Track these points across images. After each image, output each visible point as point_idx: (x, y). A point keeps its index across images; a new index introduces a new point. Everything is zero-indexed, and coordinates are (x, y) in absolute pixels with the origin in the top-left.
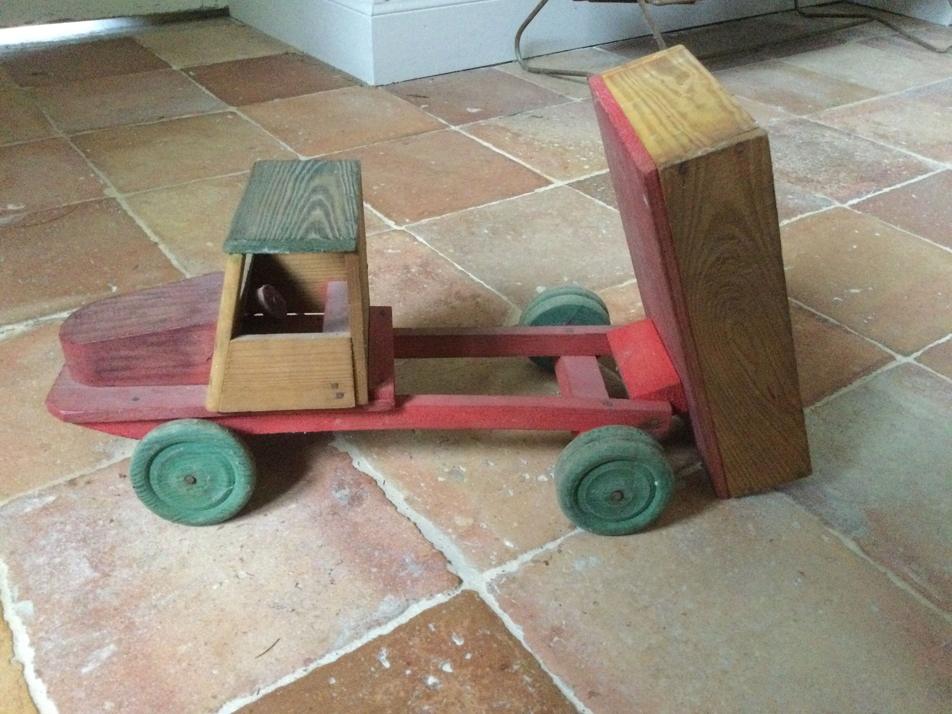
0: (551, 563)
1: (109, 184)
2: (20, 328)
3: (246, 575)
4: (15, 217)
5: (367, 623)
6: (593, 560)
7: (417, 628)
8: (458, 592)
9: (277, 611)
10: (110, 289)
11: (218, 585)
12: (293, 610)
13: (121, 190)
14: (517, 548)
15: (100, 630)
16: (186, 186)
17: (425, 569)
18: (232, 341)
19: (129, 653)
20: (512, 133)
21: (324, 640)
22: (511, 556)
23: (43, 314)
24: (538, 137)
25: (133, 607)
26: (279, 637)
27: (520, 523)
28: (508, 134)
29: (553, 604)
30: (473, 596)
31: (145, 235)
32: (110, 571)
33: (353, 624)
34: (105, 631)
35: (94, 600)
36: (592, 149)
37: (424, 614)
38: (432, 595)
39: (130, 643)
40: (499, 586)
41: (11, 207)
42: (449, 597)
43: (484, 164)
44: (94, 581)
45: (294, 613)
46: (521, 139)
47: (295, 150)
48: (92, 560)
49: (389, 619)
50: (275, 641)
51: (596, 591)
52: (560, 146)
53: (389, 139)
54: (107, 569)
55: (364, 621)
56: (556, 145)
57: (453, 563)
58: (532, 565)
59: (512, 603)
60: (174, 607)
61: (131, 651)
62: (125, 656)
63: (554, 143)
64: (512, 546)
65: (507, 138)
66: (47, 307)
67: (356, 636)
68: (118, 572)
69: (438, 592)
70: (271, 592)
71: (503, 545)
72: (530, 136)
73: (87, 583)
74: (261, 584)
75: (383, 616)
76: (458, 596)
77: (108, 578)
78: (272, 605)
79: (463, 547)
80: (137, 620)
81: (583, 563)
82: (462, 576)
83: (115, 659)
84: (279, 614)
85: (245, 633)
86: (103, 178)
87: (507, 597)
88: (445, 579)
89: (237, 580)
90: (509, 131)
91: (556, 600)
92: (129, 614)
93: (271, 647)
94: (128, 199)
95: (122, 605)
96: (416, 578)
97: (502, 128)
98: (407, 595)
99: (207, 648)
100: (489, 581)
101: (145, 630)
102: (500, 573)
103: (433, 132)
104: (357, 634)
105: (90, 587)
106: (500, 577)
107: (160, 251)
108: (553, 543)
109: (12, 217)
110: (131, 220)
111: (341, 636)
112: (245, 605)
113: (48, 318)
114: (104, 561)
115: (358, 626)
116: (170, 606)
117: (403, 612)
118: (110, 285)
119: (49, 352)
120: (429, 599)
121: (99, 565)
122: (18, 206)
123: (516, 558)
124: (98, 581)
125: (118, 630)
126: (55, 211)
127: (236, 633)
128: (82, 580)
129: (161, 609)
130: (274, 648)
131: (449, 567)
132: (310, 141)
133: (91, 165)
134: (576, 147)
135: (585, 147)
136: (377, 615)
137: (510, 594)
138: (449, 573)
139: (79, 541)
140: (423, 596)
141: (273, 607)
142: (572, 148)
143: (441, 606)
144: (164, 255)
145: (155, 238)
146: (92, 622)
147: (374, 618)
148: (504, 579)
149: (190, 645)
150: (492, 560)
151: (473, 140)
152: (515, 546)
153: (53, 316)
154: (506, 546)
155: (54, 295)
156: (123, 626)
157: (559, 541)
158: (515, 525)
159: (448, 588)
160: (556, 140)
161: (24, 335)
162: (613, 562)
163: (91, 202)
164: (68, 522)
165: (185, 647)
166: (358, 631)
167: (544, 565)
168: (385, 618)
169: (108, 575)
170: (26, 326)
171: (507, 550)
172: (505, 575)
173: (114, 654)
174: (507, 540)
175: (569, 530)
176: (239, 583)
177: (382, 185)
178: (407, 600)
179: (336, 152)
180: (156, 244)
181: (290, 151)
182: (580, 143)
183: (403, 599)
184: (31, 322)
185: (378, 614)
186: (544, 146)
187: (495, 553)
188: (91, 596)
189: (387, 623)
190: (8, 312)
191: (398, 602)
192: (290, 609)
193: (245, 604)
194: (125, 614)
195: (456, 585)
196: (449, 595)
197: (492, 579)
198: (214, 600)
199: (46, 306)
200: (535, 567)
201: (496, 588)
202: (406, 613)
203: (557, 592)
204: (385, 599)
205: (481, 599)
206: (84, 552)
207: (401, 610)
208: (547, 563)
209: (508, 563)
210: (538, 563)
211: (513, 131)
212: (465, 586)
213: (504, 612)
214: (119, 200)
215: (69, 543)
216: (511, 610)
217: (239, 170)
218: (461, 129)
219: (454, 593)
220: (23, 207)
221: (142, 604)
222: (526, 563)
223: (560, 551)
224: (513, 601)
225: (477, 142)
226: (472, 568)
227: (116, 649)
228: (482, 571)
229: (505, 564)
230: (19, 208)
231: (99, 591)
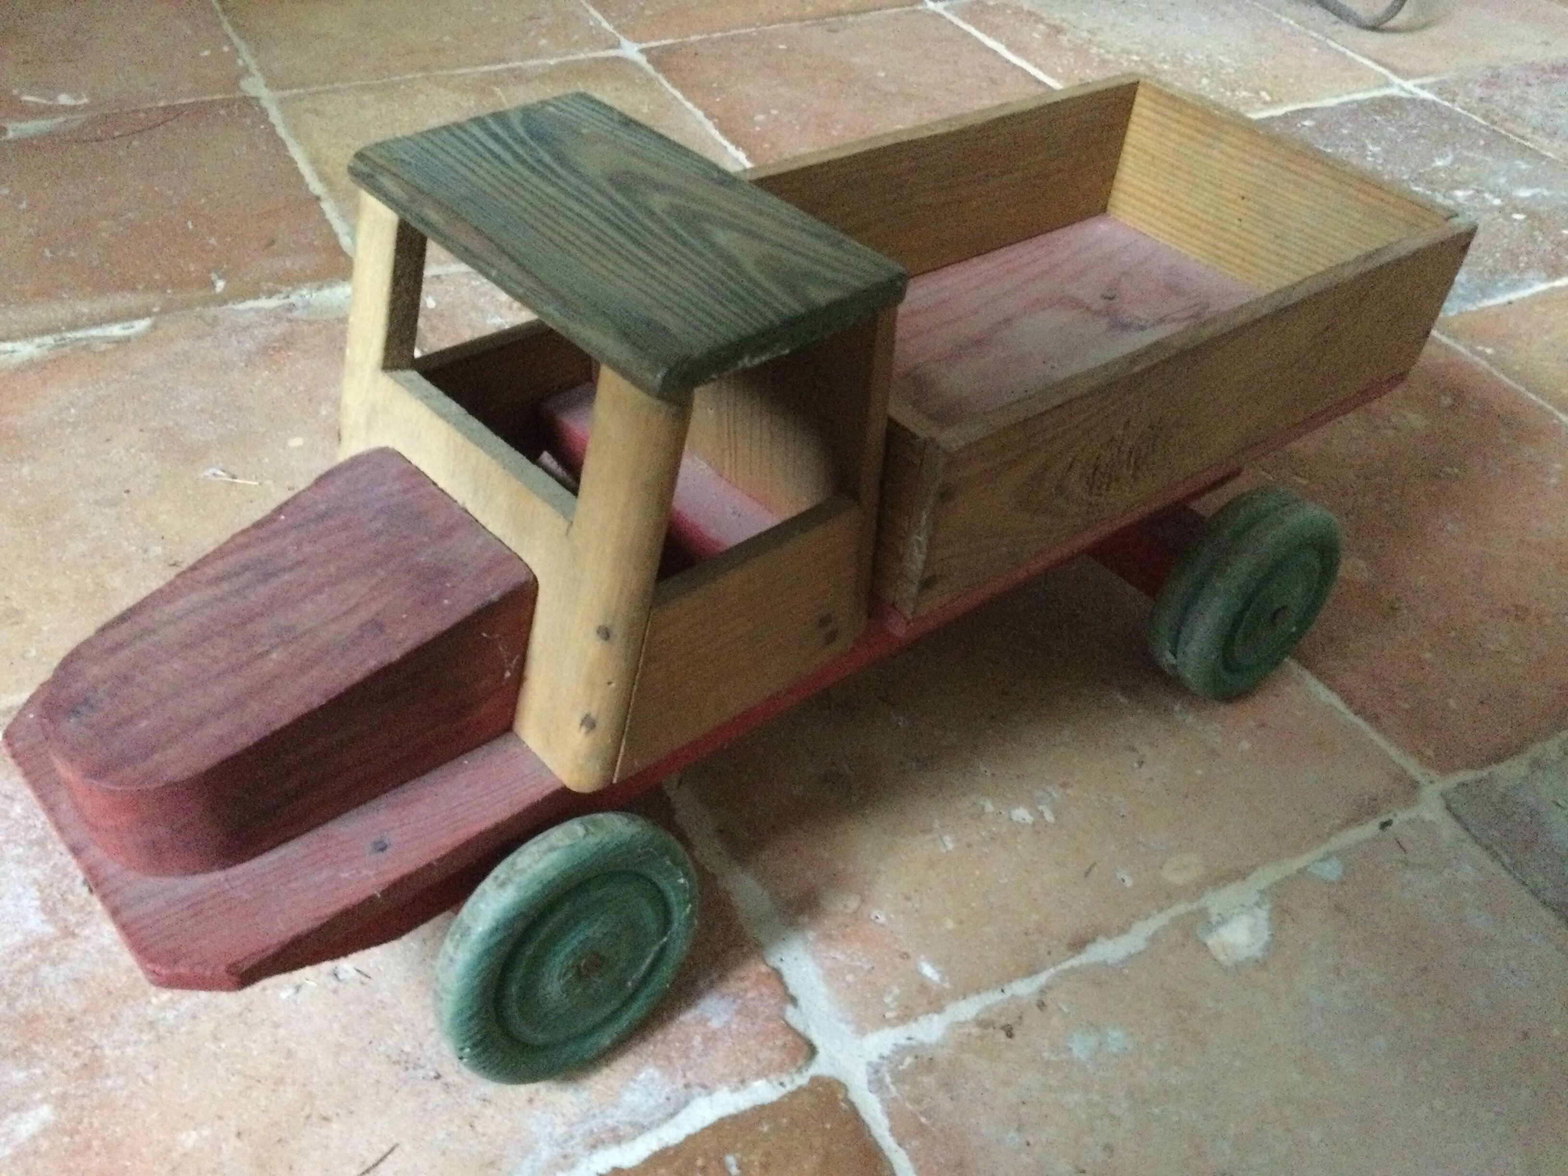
0: (1017, 1032)
1: (253, 67)
2: (26, 350)
3: (353, 973)
4: (67, 121)
5: (591, 1132)
6: (1116, 1038)
7: (700, 1162)
8: (802, 1080)
9: (403, 1074)
10: (213, 285)
11: (291, 991)
12: (438, 1077)
13: (273, 82)
14: (947, 985)
15: (28, 1067)
16: (399, 83)
17: (738, 1012)
19: (78, 1132)
20: (1048, 25)
21: (492, 1164)
22: (930, 1003)
23: (74, 326)
24: (1099, 38)
25: (108, 1020)
26: (395, 1141)
27: (961, 922)
28: (1041, 27)
29: (1013, 1138)
30: (833, 1093)
31: (300, 176)
32: (78, 924)
33: (560, 1130)
34: (38, 1071)
35: (31, 990)
36: (1208, 73)
37: (719, 1127)
38: (742, 1082)
39: (82, 1108)
40: (894, 1073)
41: (64, 99)
42: (782, 1091)
43: (984, 85)
44: (43, 944)
45: (439, 1083)
46: (1064, 39)
47: (616, 28)
48: (47, 891)
49: (641, 1129)
50: (385, 1149)
51: (1112, 1117)
52: (1142, 61)
53: (802, 20)
54: (73, 919)
55: (586, 1127)
56: (1135, 58)
57: (802, 1002)
58: (975, 1031)
59: (921, 1125)
60: (190, 1033)
61: (81, 1128)
62: (66, 1139)
63: (1129, 52)
64: (936, 977)
65: (1037, 34)
66: (86, 310)
67: (561, 1161)
68: (94, 928)
69: (759, 1075)
70: (399, 1022)
71: (918, 972)
72: (1085, 34)
73: (24, 949)
74: (381, 1001)
75: (629, 1119)
76: (801, 1090)
77: (70, 940)
78: (395, 1058)
79: (828, 963)
80: (108, 1051)
81: (1092, 1041)
82: (818, 1039)
83: (45, 1144)
84: (405, 1082)
85: (326, 1119)
86: (246, 58)
87: (909, 1106)
88: (779, 1043)
89: (334, 983)
90: (1040, 20)
91: (1020, 1129)
92: (95, 1036)
93: (376, 1165)
94: (282, 102)
95: (85, 1012)
96: (714, 1033)
97: (1030, 14)
98: (690, 1074)
99: (239, 1144)
100: (875, 1059)
101: (121, 1081)
102: (903, 1042)
103: (889, 11)
104: (565, 1157)
105: (30, 956)
106: (901, 1051)
107: (322, 213)
108: (1027, 981)
109: (61, 119)
110: (280, 144)
111: (531, 1157)
112: (339, 1049)
113: (80, 334)
114: (70, 897)
115: (572, 1137)
116: (183, 1029)
117: (672, 1115)
118: (213, 276)
119: (68, 409)
120: (735, 1090)
121: (59, 906)
122: (78, 97)
123: (939, 1009)
124: (50, 944)
125: (66, 1072)
126: (143, 116)
127: (308, 1117)
128: (18, 938)
129: (162, 1030)
130: (382, 1165)
131: (791, 1013)
132: (648, 12)
133: (228, 28)
134: (1174, 65)
135: (1194, 67)
136: (618, 1116)
137: (918, 1101)
138: (789, 1028)
139: (31, 843)
140: (723, 1079)
141: (398, 1062)
142: (1166, 67)
143: (760, 1112)
144: (326, 222)
145: (316, 187)
146: (16, 1044)
147: (610, 1122)
148: (909, 1060)
149: (206, 1132)
150: (887, 1007)
151: (968, 35)
152: (942, 979)
153: (95, 332)
154: (924, 977)
155: (101, 288)
156: (77, 1063)
157: (1042, 979)
158: (950, 924)
159: (781, 1068)
160: (1135, 48)
161: (32, 364)
162: (1158, 1047)
163: (213, 102)
164: (19, 796)
165: (194, 1135)
166: (569, 1150)
167: (1002, 1036)
168: (632, 1124)
169: (74, 935)
170: (39, 346)
171: (924, 987)
172: (913, 1048)
173: (46, 1131)
174: (929, 961)
175: (1069, 954)
176: (335, 991)
177: (775, 112)
178: (687, 1086)
179: (695, 38)
180: (318, 198)
181: (606, 31)
182: (1183, 56)
183: (680, 1083)
184: (49, 340)
185: (619, 1113)
186: (1110, 57)
187: (896, 991)
188: (27, 980)
189: (634, 1138)
190: (10, 313)
191: (667, 1090)
192: (433, 1074)
193: (340, 1045)
194: (85, 1033)
195: (801, 1062)
196: (782, 1084)
197: (882, 1057)
198: (276, 1026)
199: (84, 308)
200: (982, 1038)
201: (888, 1079)
202: (681, 1117)
203: (1023, 1109)
204: (642, 1076)
205: (852, 1104)
206: (36, 873)
207: (671, 1110)
208: (1010, 1034)
209: (921, 1019)
210: (991, 1030)
211: (1052, 22)
212: (821, 1067)
213: (900, 1145)
214: (265, 103)
215: (11, 846)
216: (915, 1143)
217: (503, 60)
218: (946, 9)
219: (793, 1081)
220: (86, 100)
221: (128, 1015)
222: (962, 1024)
223: (1041, 1005)
224: (923, 1120)
225: (977, 40)
226: (841, 1020)
227: (53, 1118)
228: (861, 1031)
229: (916, 1020)
230: (79, 102)
231: (46, 969)
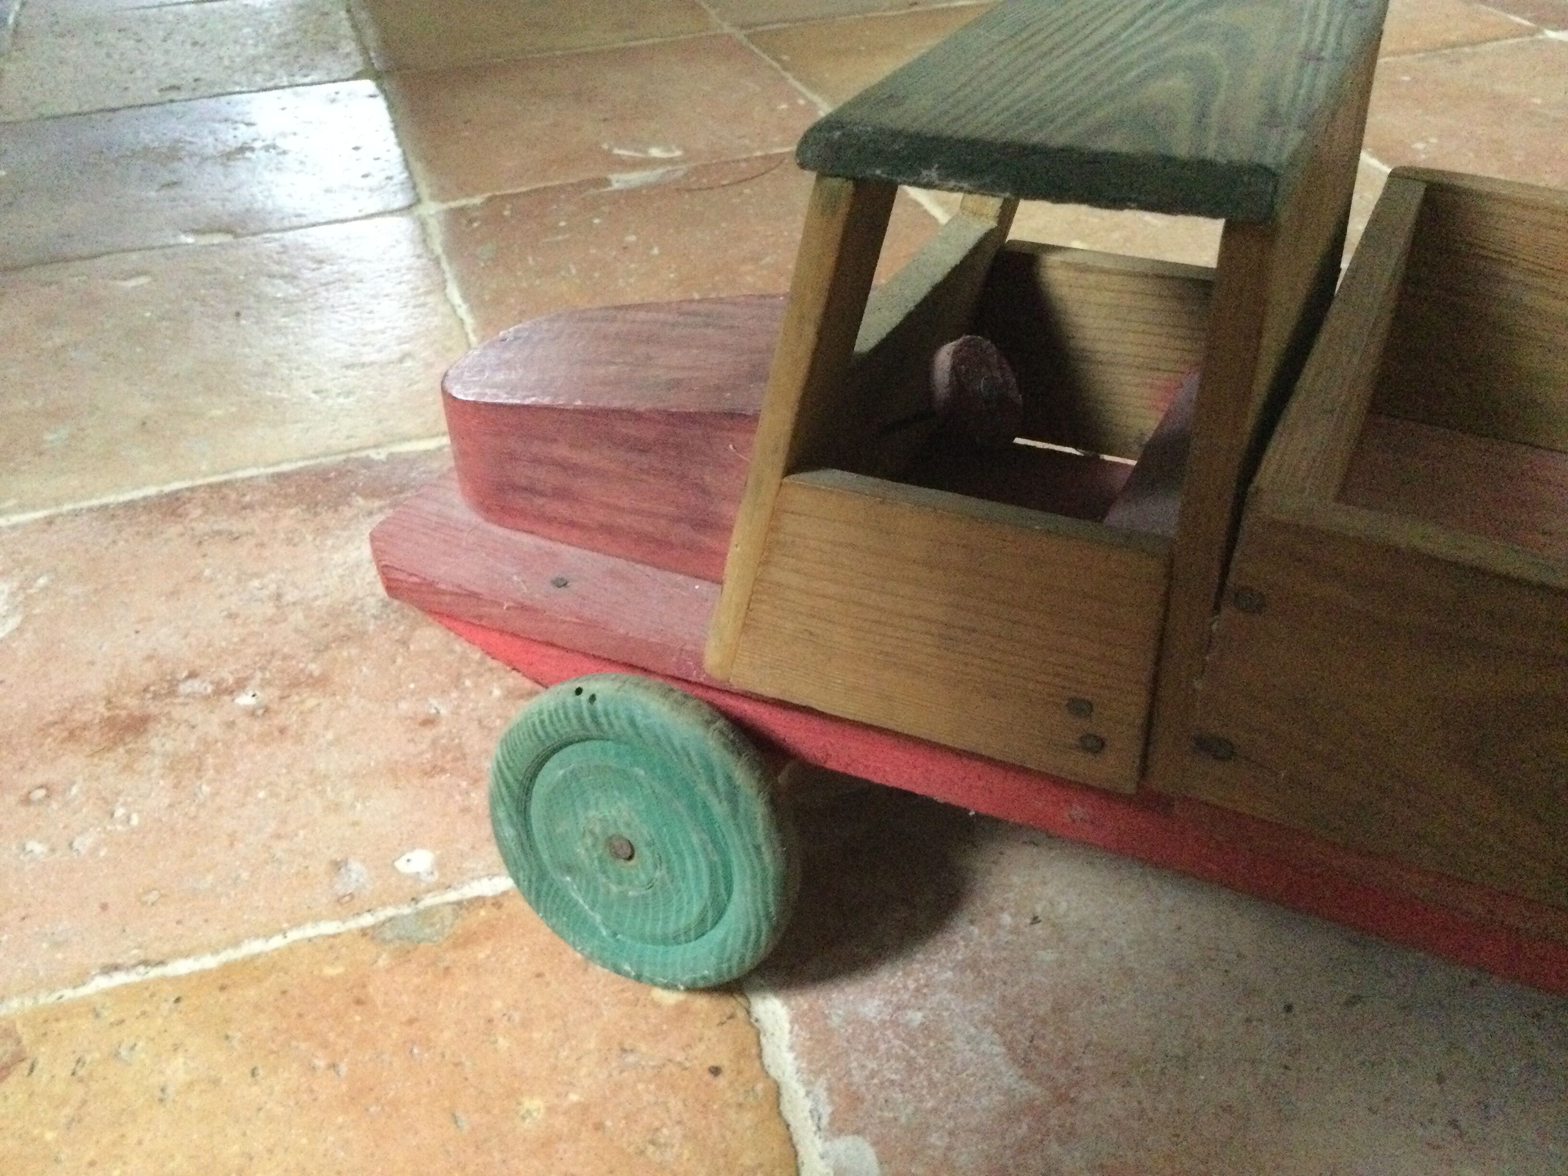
4: (668, 172)
18: (786, 480)
41: (656, 152)
103: (1508, 42)
109: (660, 171)
122: (669, 150)
126: (743, 165)
133: (794, 83)
177: (1433, 141)
220: (679, 153)
230: (670, 155)
